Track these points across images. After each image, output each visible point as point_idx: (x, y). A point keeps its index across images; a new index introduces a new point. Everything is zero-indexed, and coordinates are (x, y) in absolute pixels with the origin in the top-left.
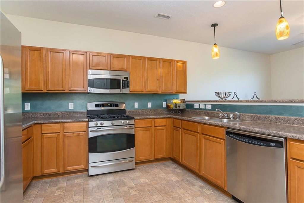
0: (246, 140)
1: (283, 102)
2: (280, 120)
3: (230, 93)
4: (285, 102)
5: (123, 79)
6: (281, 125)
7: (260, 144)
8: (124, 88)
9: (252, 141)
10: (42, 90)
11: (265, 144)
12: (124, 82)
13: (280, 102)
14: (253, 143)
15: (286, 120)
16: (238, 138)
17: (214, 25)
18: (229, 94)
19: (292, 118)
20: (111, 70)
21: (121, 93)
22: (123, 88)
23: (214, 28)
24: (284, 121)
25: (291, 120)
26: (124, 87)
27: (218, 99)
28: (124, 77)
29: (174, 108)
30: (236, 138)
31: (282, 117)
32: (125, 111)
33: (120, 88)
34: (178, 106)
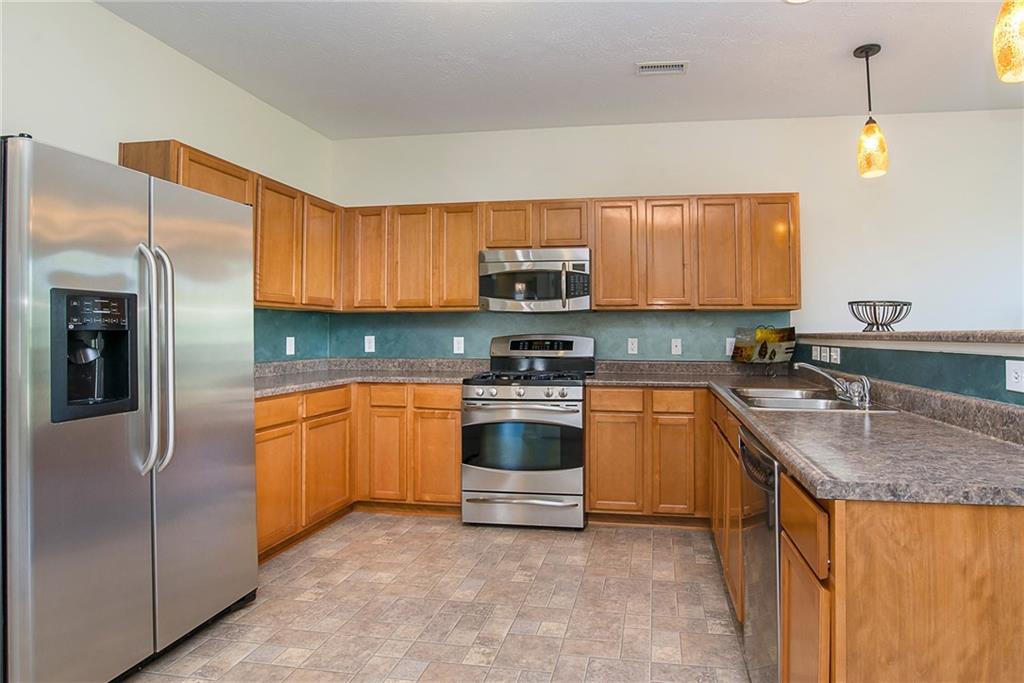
3: (910, 304)
5: (571, 270)
8: (572, 297)
10: (385, 307)
12: (575, 278)
17: (866, 51)
18: (905, 307)
20: (542, 247)
21: (566, 309)
22: (567, 297)
23: (867, 60)
26: (574, 292)
27: (859, 328)
28: (574, 265)
29: (755, 358)
32: (594, 363)
33: (561, 298)
34: (769, 351)
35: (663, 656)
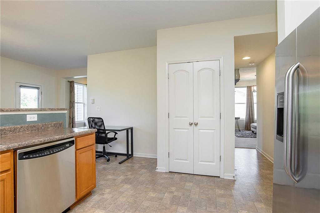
0: (47, 153)
1: (11, 111)
2: (5, 132)
4: (13, 111)
6: (7, 136)
7: (58, 150)
9: (53, 151)
11: (63, 148)
13: (7, 111)
14: (55, 151)
15: (12, 130)
16: (37, 155)
19: (18, 126)
24: (10, 131)
25: (17, 129)
30: (35, 156)
31: (8, 127)
35: (183, 209)
